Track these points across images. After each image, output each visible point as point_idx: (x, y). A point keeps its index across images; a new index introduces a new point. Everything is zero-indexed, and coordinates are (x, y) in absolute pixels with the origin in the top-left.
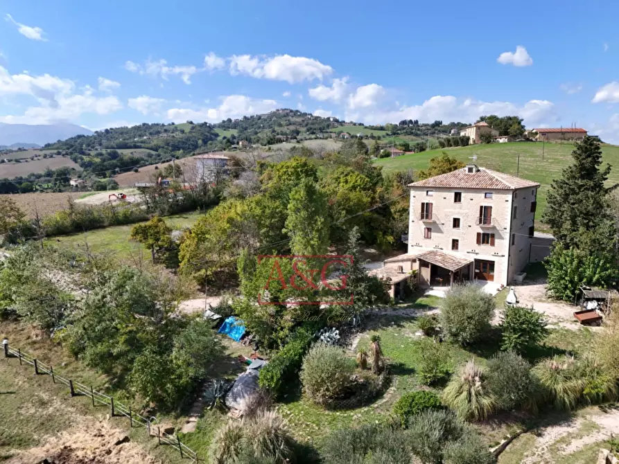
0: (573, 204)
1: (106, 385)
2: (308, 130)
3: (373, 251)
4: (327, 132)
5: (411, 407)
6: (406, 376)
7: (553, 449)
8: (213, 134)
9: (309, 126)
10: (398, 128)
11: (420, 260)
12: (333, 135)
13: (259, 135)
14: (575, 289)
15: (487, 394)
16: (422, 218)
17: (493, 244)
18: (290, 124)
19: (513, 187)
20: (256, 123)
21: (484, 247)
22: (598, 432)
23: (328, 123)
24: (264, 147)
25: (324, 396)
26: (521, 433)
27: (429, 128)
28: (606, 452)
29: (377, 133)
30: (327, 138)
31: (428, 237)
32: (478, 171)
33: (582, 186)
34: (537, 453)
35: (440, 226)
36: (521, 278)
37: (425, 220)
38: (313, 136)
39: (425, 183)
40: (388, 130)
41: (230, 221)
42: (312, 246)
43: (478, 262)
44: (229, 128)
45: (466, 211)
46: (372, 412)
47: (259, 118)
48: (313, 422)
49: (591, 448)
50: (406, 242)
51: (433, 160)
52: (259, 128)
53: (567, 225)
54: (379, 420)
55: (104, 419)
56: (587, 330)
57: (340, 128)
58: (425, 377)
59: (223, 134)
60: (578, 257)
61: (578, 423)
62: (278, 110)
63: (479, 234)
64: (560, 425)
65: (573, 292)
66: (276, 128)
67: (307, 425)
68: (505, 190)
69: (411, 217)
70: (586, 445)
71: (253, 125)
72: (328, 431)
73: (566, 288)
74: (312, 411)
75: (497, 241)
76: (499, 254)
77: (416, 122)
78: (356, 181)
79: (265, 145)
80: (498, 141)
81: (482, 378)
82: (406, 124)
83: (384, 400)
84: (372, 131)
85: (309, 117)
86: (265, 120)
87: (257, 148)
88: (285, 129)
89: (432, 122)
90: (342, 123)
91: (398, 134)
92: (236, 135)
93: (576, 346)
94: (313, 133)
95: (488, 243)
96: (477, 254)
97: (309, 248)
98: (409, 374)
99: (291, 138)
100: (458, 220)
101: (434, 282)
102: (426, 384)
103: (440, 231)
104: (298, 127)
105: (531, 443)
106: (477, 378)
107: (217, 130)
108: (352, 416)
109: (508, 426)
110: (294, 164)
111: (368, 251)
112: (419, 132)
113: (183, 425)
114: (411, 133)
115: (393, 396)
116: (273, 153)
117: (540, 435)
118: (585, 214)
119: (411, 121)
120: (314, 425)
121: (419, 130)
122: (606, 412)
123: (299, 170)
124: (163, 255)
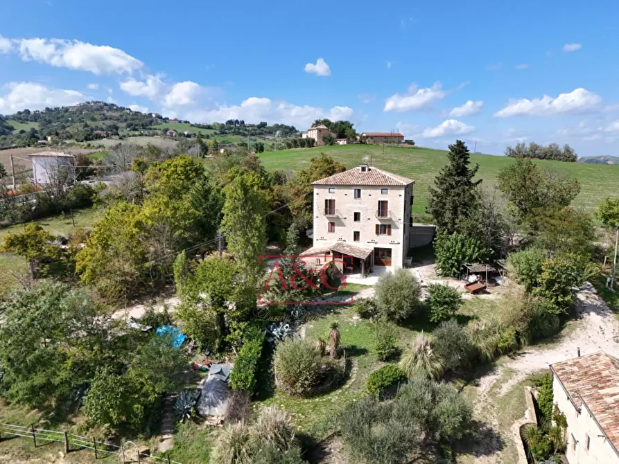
0: (454, 196)
1: (42, 421)
2: (129, 126)
3: (274, 247)
4: (151, 129)
5: (383, 381)
6: (362, 356)
7: (492, 394)
8: (7, 128)
9: (128, 122)
10: (226, 127)
11: (333, 252)
12: (159, 132)
13: (67, 129)
14: (459, 266)
15: (437, 359)
16: (326, 213)
17: (389, 234)
18: (106, 119)
19: (405, 184)
20: (63, 116)
21: (382, 237)
22: (517, 375)
23: (151, 119)
24: (82, 144)
25: (302, 386)
26: (464, 386)
27: (256, 128)
28: (529, 388)
29: (205, 132)
30: (153, 135)
31: (331, 230)
32: (369, 170)
33: (459, 181)
34: (482, 400)
35: (343, 220)
36: (410, 261)
37: (328, 215)
38: (136, 133)
39: (327, 181)
40: (215, 129)
41: (139, 224)
42: (253, 245)
43: (377, 251)
44: (27, 120)
45: (365, 206)
46: (346, 393)
47: (66, 110)
48: (298, 412)
49: (518, 388)
50: (310, 237)
51: (313, 160)
52: (67, 121)
53: (448, 214)
54: (356, 398)
55: (58, 457)
56: (478, 298)
57: (164, 126)
58: (381, 354)
59: (19, 127)
60: (461, 240)
61: (500, 370)
62: (89, 103)
63: (377, 226)
64: (488, 375)
65: (458, 269)
66: (89, 122)
67: (293, 416)
68: (398, 187)
69: (316, 213)
70: (513, 386)
71: (58, 118)
72: (315, 417)
73: (453, 265)
74: (292, 402)
75: (393, 231)
76: (395, 242)
77: (243, 122)
78: (254, 180)
79: (82, 141)
80: (338, 144)
81: (432, 346)
82: (233, 124)
83: (353, 380)
84: (200, 130)
85: (128, 111)
86: (74, 113)
87: (72, 145)
88: (100, 124)
89: (257, 123)
90: (166, 120)
91: (226, 133)
92: (37, 129)
93: (475, 311)
94: (136, 130)
95: (385, 233)
96: (376, 243)
97: (250, 247)
98: (364, 354)
99: (112, 134)
100: (359, 213)
101: (347, 271)
102: (381, 360)
103: (343, 225)
104: (116, 122)
105: (474, 393)
106: (428, 347)
107: (11, 123)
108: (331, 399)
109: (454, 382)
110: (182, 162)
111: (270, 248)
112: (246, 132)
113: (157, 445)
114: (239, 133)
115: (359, 375)
116: (92, 151)
117: (477, 385)
118: (463, 205)
119: (237, 121)
120: (300, 415)
121: (246, 130)
122: (514, 359)
123: (188, 168)
124: (42, 269)
